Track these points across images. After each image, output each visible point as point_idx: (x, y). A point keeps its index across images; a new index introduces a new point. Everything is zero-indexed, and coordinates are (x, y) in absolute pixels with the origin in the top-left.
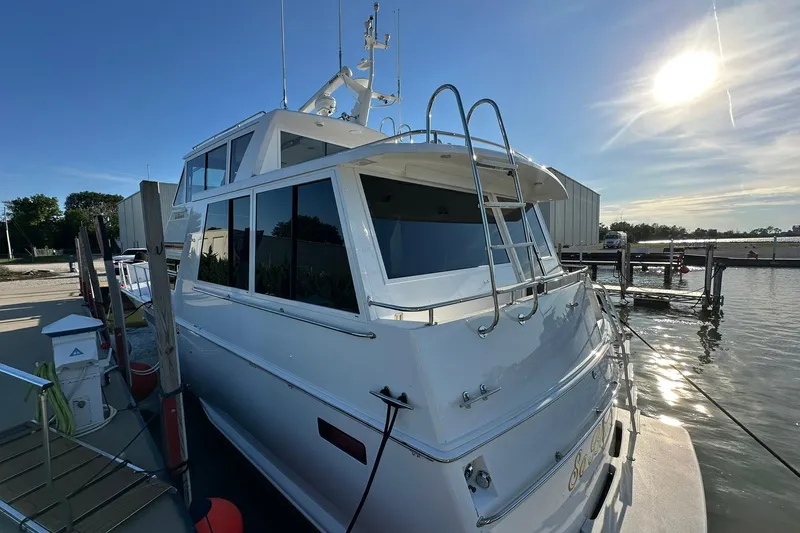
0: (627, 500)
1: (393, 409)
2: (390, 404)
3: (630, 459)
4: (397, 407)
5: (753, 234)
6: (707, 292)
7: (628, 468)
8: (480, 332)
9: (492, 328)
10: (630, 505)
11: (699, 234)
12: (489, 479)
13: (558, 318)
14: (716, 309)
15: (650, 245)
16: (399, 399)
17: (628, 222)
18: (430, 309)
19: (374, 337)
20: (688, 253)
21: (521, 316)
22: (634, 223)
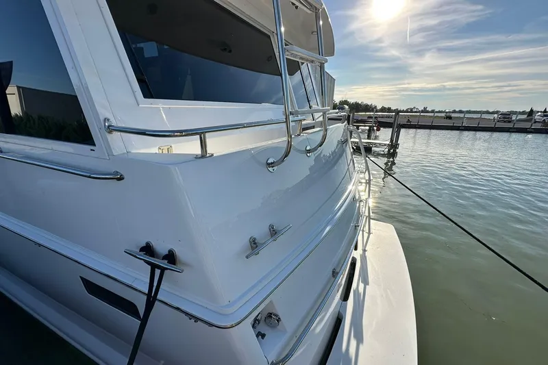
0: (366, 282)
1: (158, 272)
2: (154, 267)
3: (364, 251)
4: (163, 270)
5: (407, 111)
6: (392, 141)
7: (364, 257)
8: (270, 165)
9: (282, 160)
10: (368, 284)
11: (383, 109)
12: (279, 320)
13: (324, 155)
14: (395, 151)
15: (361, 115)
16: (165, 257)
17: (348, 100)
18: (201, 133)
19: (121, 179)
20: (380, 119)
21: (308, 148)
22: (352, 101)
